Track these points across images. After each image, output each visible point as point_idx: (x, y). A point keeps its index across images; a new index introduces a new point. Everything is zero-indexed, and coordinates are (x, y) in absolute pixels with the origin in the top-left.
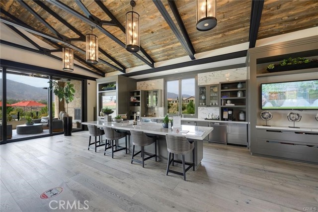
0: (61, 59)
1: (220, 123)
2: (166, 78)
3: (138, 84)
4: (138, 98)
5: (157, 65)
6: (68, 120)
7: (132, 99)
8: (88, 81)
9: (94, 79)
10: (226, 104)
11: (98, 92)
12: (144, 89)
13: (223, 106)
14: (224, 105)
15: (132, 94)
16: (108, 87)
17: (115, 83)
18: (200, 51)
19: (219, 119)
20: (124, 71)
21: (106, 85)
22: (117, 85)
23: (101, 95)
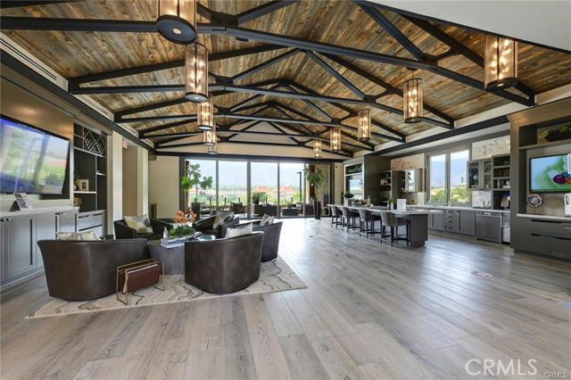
0: (312, 148)
1: (492, 213)
2: (429, 153)
3: (393, 161)
4: (389, 181)
5: (410, 139)
6: (318, 204)
7: (383, 182)
8: (336, 164)
9: (341, 161)
10: (505, 187)
11: (345, 175)
12: (399, 169)
13: (498, 189)
14: (501, 187)
15: (383, 175)
16: (355, 170)
17: (361, 165)
18: (459, 117)
19: (490, 208)
20: (373, 150)
21: (352, 167)
22: (363, 167)
23: (348, 178)
